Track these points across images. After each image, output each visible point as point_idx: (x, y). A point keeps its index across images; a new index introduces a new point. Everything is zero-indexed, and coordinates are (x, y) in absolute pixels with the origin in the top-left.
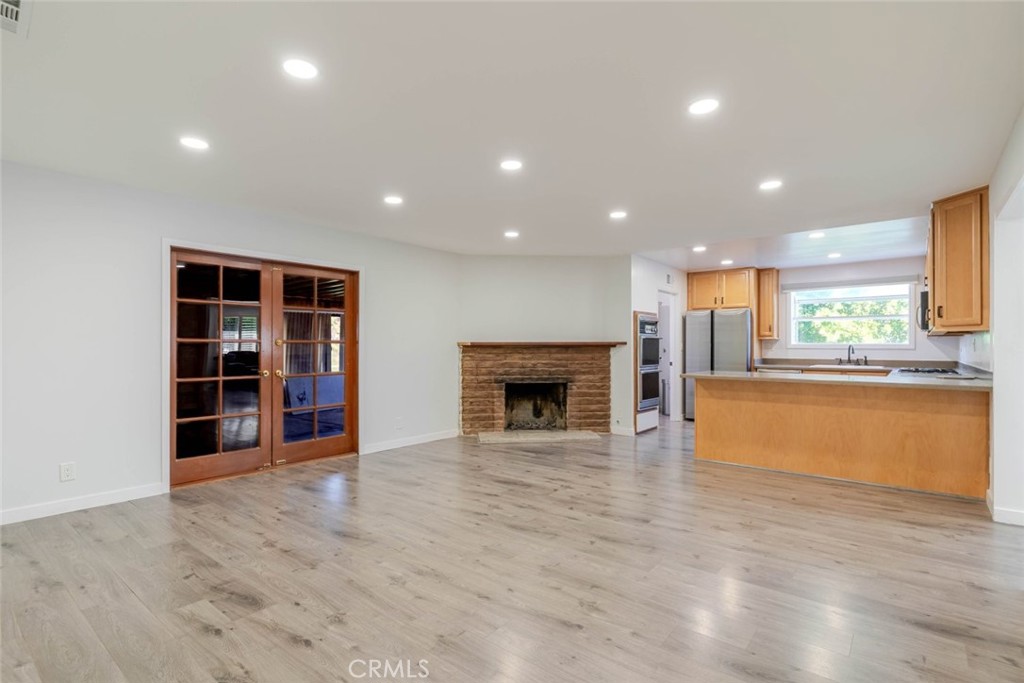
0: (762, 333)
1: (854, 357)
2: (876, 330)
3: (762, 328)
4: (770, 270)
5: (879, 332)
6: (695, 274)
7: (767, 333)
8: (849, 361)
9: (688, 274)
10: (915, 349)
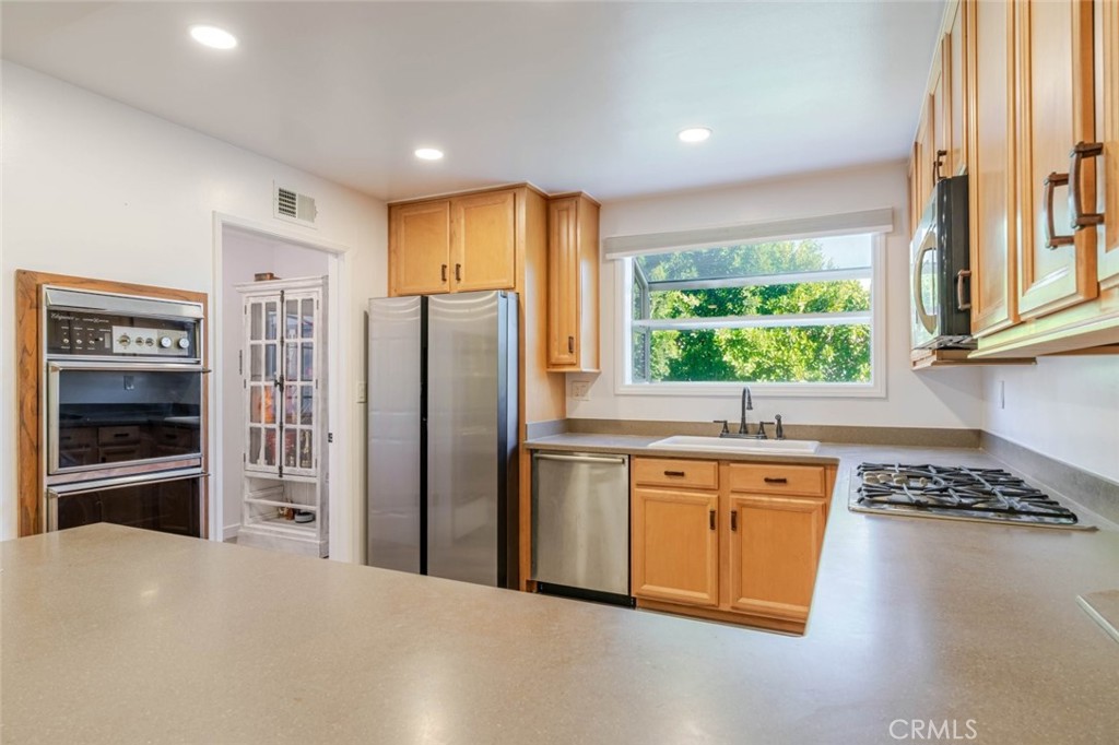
0: (556, 356)
1: (753, 418)
2: (810, 353)
3: (555, 345)
4: (574, 197)
5: (816, 357)
6: (404, 205)
7: (566, 357)
8: (744, 430)
9: (390, 207)
10: (886, 398)
